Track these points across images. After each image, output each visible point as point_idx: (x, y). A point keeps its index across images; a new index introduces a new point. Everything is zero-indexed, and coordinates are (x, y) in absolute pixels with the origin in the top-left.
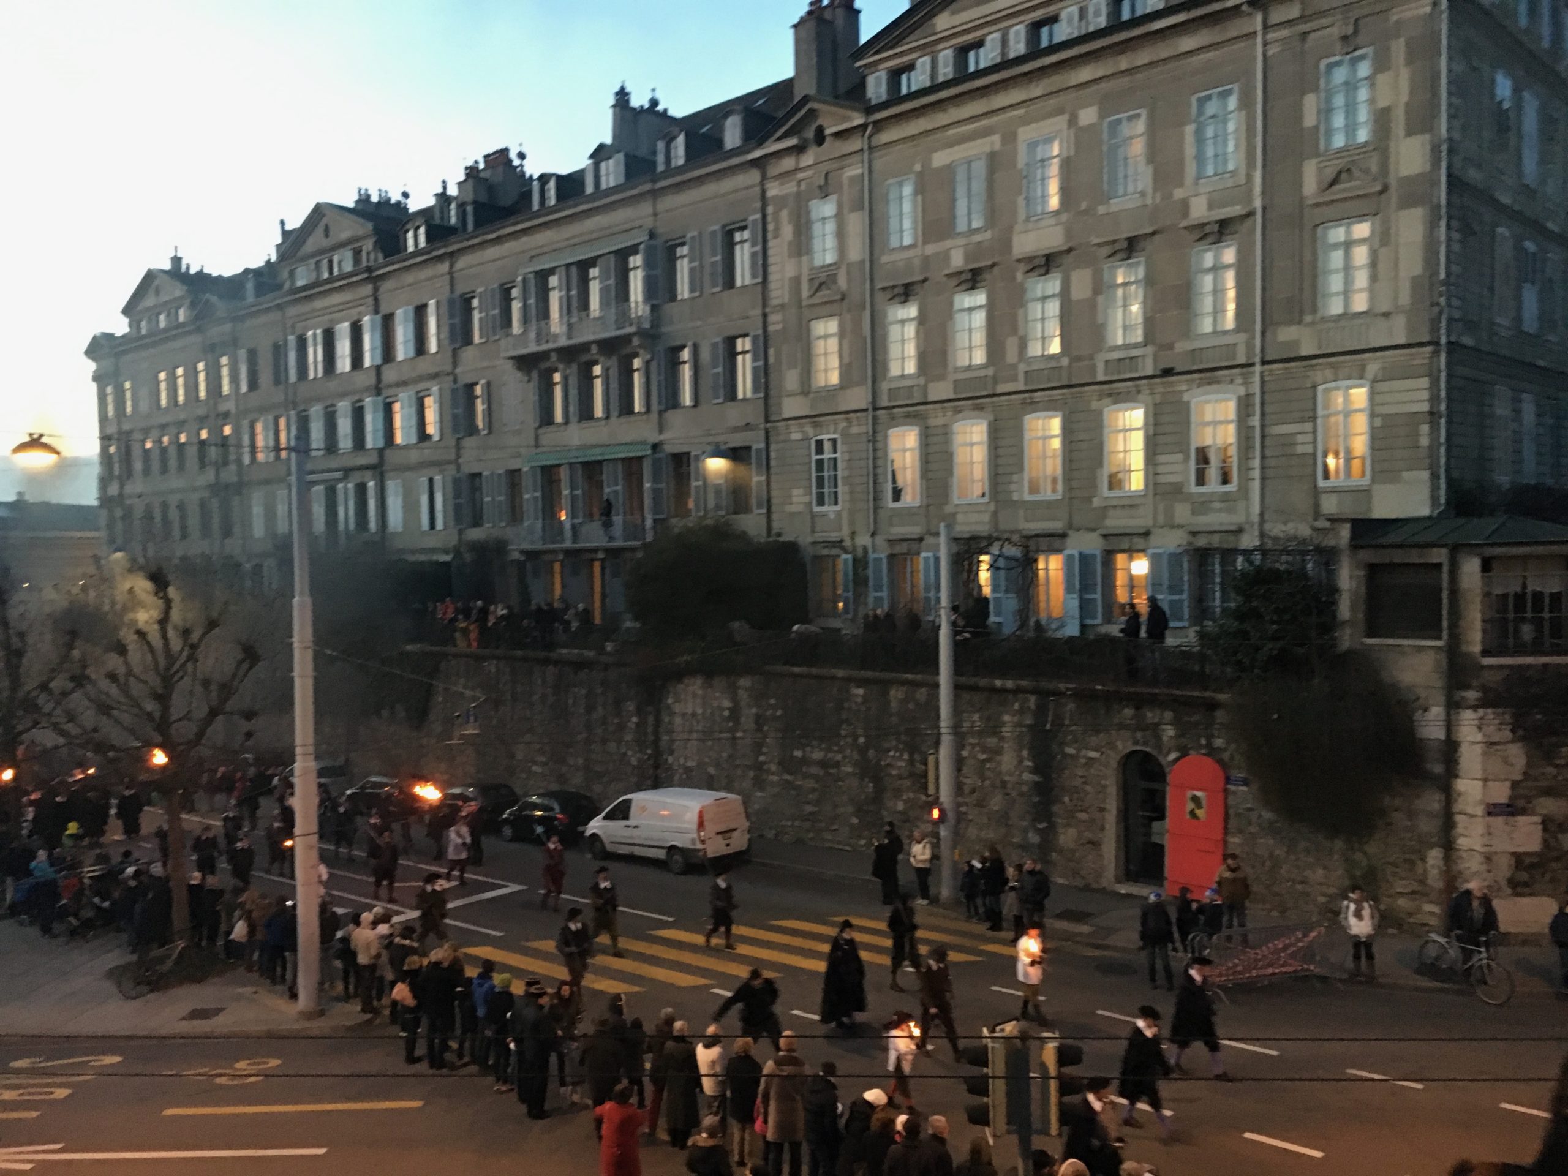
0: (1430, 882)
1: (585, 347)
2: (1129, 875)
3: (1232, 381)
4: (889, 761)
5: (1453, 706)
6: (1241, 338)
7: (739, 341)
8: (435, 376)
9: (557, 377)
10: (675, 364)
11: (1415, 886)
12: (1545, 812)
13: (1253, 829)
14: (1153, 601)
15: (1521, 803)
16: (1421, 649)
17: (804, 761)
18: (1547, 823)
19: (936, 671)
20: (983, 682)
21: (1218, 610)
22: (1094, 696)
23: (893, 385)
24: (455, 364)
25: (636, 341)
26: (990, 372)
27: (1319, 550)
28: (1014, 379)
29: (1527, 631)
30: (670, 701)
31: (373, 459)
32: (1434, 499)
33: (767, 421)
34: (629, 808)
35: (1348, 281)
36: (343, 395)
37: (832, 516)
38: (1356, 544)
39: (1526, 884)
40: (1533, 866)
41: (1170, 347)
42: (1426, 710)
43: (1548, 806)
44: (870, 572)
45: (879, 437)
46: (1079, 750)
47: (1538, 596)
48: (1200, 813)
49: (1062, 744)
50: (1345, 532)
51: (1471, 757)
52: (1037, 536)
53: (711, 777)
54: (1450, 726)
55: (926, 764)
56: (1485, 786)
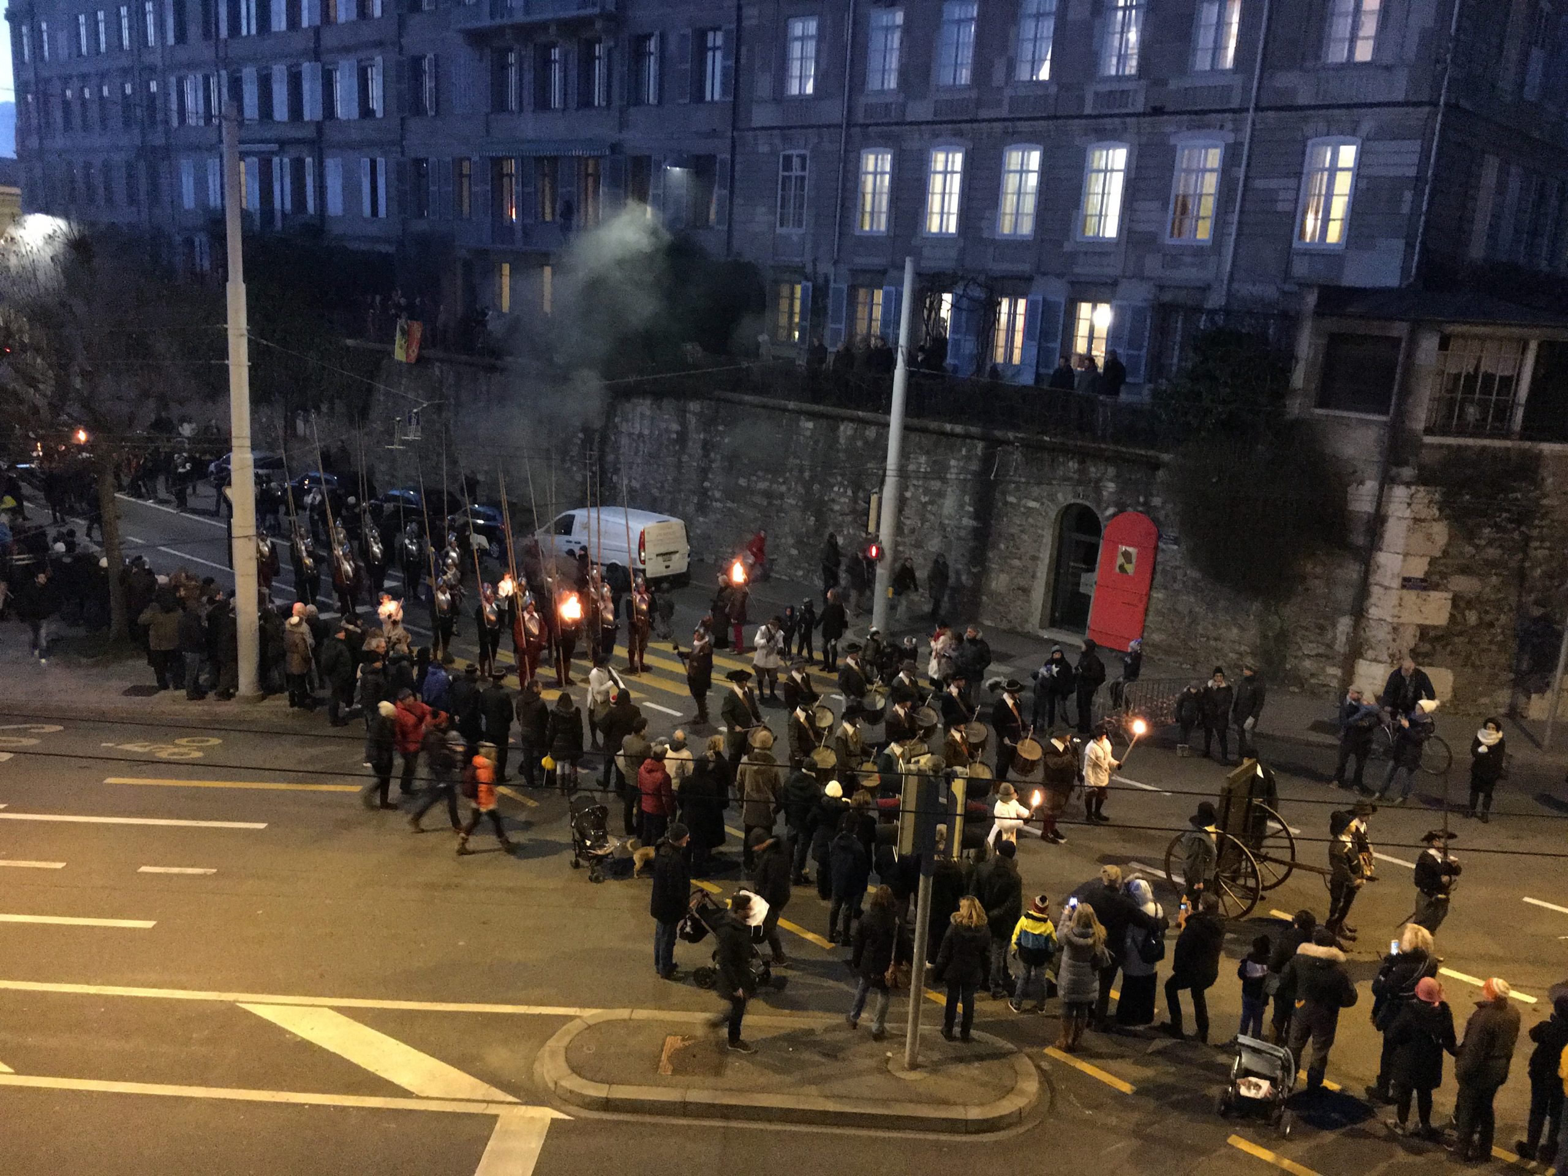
0: (1336, 647)
1: (544, 26)
2: (1053, 623)
3: (1222, 127)
4: (833, 495)
5: (1387, 480)
6: (1238, 80)
7: (710, 35)
8: (379, 44)
9: (512, 58)
10: (639, 54)
11: (1322, 649)
12: (1457, 589)
13: (1176, 586)
14: (1111, 355)
15: (1436, 578)
16: (1368, 423)
17: (750, 490)
18: (1456, 600)
19: (888, 411)
20: (933, 425)
21: (1174, 369)
22: (1041, 447)
23: (873, 100)
24: (400, 36)
25: (599, 25)
26: (974, 94)
27: (1285, 315)
28: (999, 103)
29: (1472, 412)
30: (617, 420)
31: (309, 133)
32: (1405, 270)
33: (734, 128)
34: (572, 523)
35: (1355, 27)
36: (276, 57)
37: (795, 239)
38: (1321, 311)
39: (1426, 655)
40: (1437, 639)
41: (1165, 83)
42: (1362, 483)
43: (1463, 584)
44: (830, 302)
45: (852, 156)
46: (1020, 499)
47: (1489, 378)
48: (1130, 568)
49: (1004, 493)
50: (1311, 299)
51: (1395, 531)
52: (1003, 277)
53: (655, 499)
54: (1380, 501)
55: (869, 503)
56: (1404, 561)
